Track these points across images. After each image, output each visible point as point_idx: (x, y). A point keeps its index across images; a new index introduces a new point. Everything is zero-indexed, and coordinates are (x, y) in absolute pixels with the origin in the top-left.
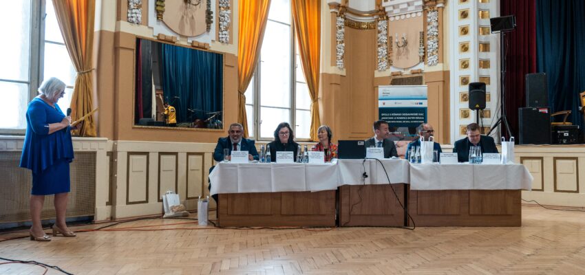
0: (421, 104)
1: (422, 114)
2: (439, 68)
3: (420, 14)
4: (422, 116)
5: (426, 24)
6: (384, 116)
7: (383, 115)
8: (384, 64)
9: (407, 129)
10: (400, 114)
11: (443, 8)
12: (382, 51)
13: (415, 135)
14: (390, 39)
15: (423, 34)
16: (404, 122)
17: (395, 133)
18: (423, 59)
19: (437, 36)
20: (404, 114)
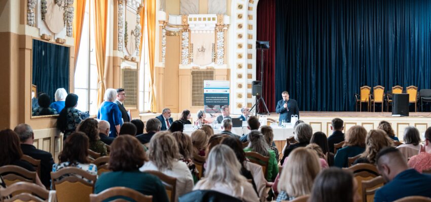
1: (227, 98)
2: (225, 67)
3: (213, 32)
5: (216, 39)
7: (206, 97)
8: (186, 61)
10: (216, 98)
11: (227, 30)
12: (185, 52)
14: (192, 45)
15: (214, 45)
16: (218, 102)
17: (214, 108)
18: (214, 60)
19: (223, 47)
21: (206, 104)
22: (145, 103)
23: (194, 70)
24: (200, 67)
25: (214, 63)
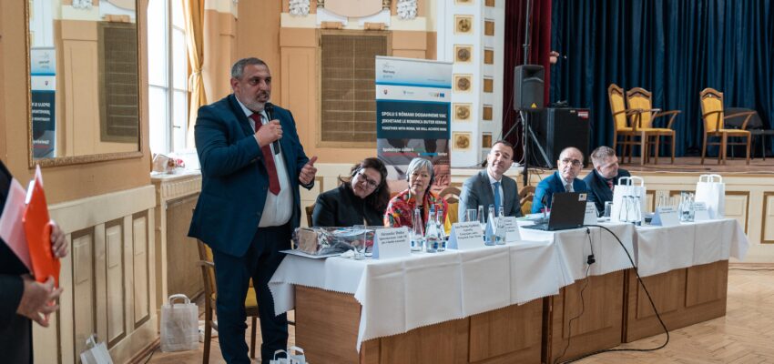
0: (442, 95)
1: (443, 116)
4: (443, 119)
6: (386, 117)
7: (384, 114)
9: (422, 142)
10: (412, 115)
13: (434, 154)
16: (418, 129)
17: (406, 150)
20: (417, 115)
21: (382, 134)
22: (175, 130)
23: (326, 33)
24: (345, 22)
25: (387, 13)
